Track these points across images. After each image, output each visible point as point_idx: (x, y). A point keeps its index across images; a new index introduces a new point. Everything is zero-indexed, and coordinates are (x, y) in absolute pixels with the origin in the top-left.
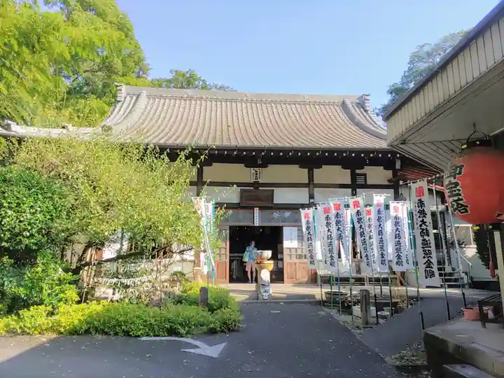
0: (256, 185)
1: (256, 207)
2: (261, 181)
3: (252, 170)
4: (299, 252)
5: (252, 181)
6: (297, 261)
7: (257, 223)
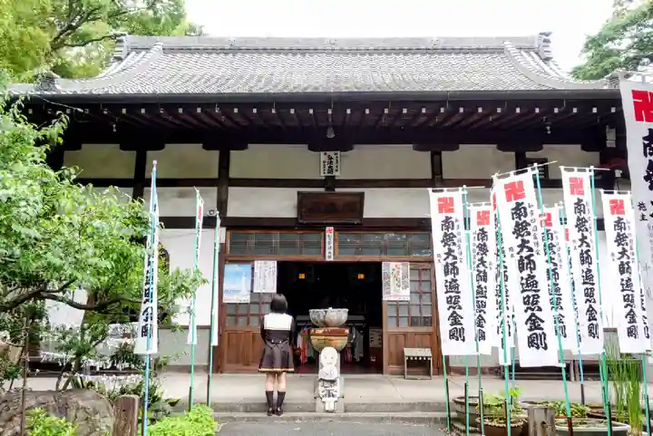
0: (330, 183)
1: (330, 225)
2: (338, 175)
3: (323, 156)
4: (415, 313)
5: (322, 175)
6: (411, 330)
7: (330, 256)
